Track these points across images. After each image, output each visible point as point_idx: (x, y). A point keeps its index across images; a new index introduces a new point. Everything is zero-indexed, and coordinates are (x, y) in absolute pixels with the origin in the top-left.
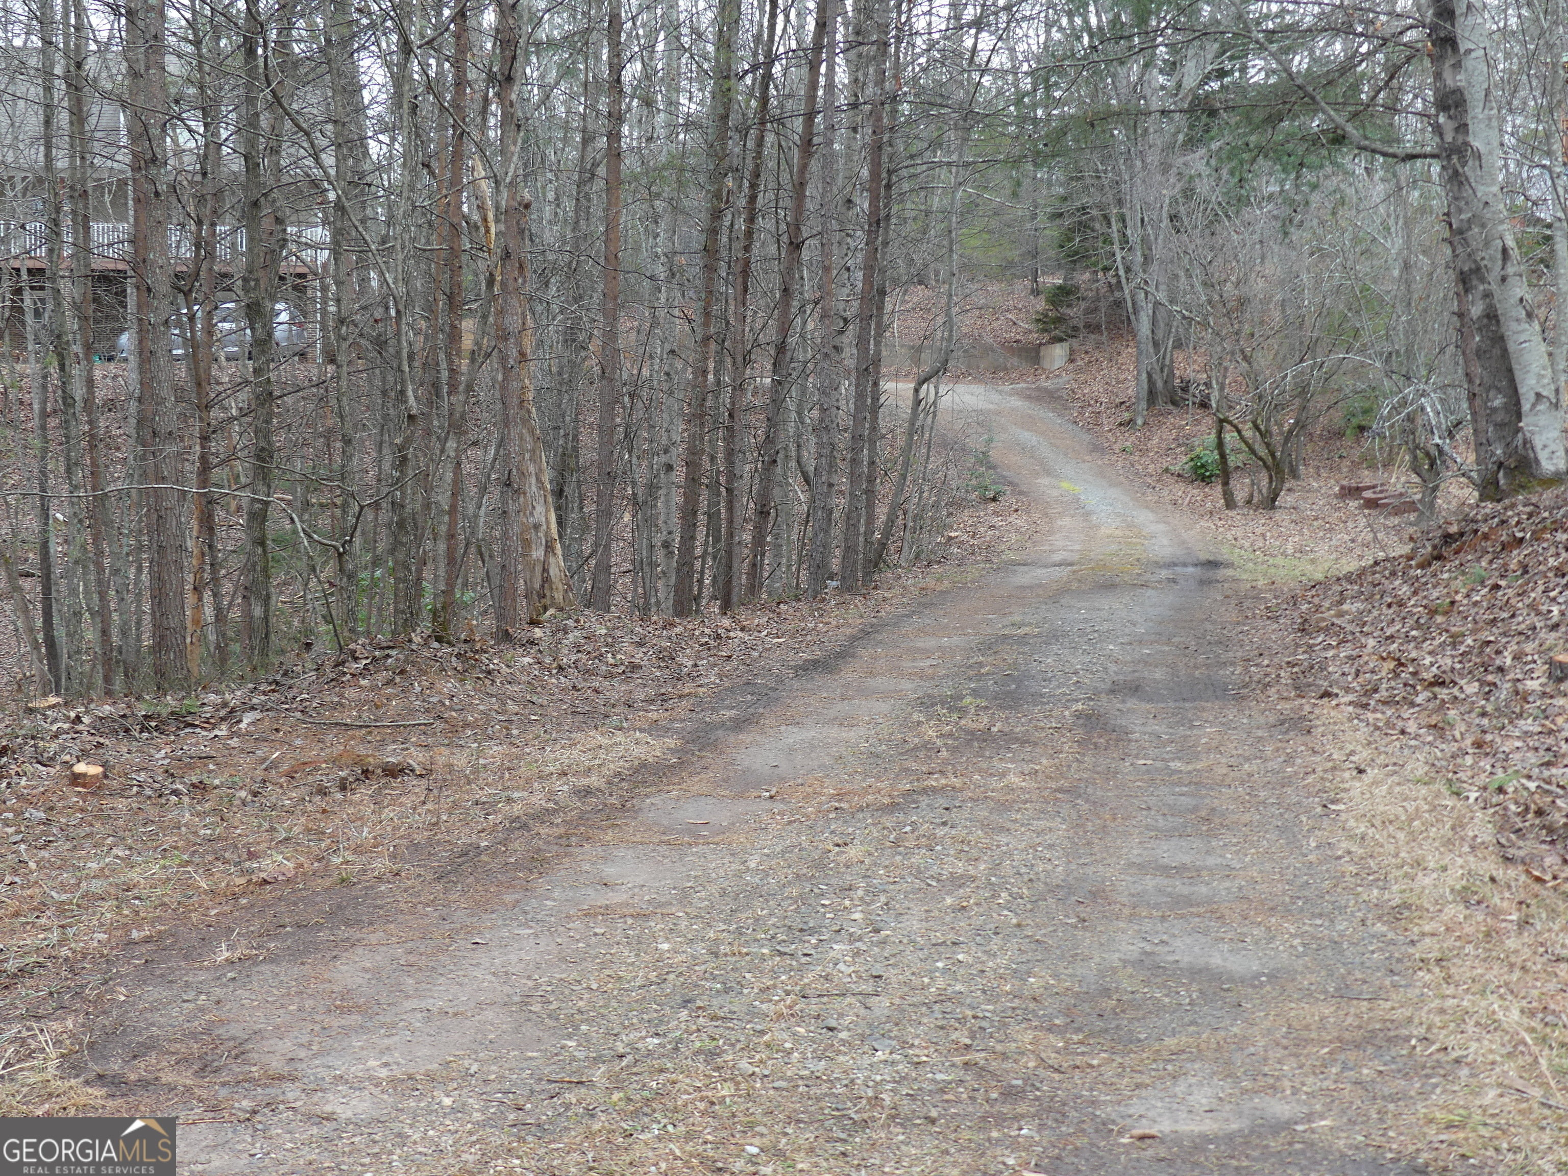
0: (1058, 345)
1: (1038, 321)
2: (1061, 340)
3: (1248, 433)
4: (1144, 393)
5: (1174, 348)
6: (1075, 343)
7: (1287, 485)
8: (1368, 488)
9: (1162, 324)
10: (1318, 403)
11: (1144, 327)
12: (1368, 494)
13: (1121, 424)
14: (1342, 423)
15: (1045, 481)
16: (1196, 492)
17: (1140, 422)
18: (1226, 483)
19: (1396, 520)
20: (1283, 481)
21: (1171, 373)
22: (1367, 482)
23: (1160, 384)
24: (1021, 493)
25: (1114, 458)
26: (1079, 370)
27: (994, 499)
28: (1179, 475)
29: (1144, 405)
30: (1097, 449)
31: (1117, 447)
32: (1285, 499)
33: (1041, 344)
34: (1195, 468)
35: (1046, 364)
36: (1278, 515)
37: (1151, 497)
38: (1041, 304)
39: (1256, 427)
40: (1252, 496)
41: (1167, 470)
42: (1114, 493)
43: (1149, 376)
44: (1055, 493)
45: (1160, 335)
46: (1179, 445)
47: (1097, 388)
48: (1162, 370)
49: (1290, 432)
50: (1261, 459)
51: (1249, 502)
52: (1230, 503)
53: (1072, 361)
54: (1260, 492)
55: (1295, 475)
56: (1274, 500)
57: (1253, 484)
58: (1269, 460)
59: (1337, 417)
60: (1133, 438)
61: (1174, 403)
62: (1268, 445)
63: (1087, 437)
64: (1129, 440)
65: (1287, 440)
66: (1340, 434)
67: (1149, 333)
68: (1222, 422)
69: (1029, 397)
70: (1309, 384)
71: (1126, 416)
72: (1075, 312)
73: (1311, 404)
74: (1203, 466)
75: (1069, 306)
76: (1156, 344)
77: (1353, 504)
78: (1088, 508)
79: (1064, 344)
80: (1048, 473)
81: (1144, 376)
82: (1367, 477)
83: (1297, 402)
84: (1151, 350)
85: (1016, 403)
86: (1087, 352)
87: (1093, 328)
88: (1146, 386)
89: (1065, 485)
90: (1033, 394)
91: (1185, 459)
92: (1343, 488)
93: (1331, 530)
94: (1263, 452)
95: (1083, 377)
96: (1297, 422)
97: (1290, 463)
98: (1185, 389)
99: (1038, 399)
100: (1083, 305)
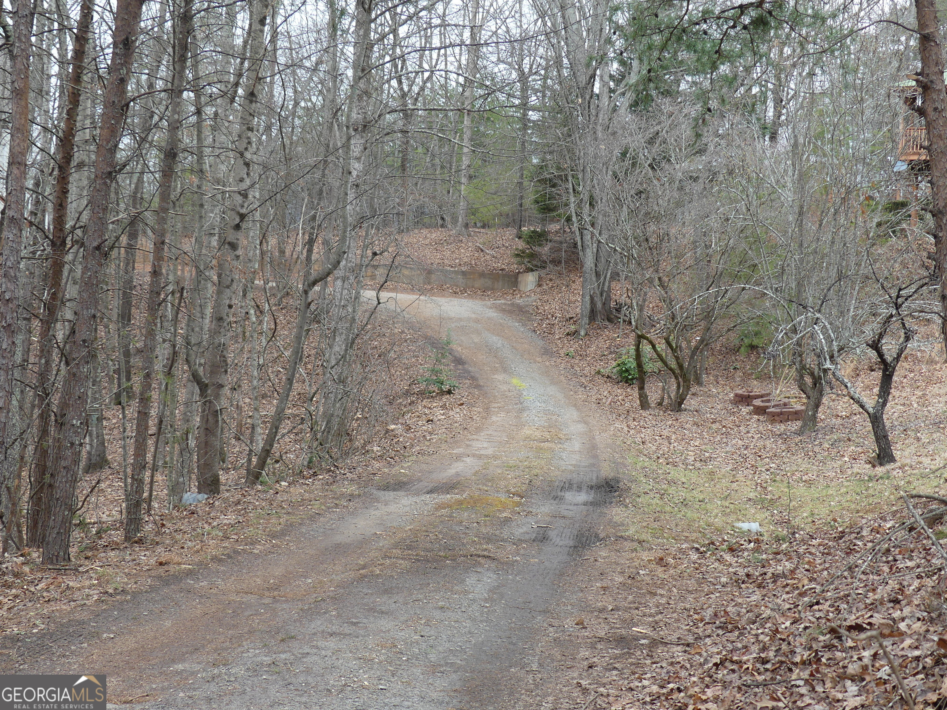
0: (530, 273)
1: (517, 255)
2: (532, 270)
3: (661, 346)
4: (587, 311)
5: (611, 278)
6: (543, 273)
7: (693, 390)
8: (757, 397)
9: (603, 260)
10: (720, 325)
11: (589, 261)
12: (758, 402)
13: (568, 334)
14: (737, 342)
15: (500, 377)
16: (619, 391)
17: (582, 333)
18: (641, 388)
19: (782, 427)
20: (688, 388)
21: (609, 298)
22: (757, 391)
23: (599, 305)
24: (478, 387)
25: (559, 361)
26: (544, 293)
27: (449, 392)
28: (608, 377)
29: (586, 320)
30: (547, 352)
31: (562, 352)
32: (690, 403)
33: (519, 272)
34: (621, 372)
35: (522, 287)
36: (683, 417)
37: (581, 396)
38: (521, 245)
39: (668, 343)
40: (663, 399)
41: (599, 372)
42: (552, 390)
43: (592, 298)
44: (504, 388)
45: (601, 267)
46: (611, 353)
47: (554, 307)
48: (602, 295)
49: (697, 348)
50: (671, 369)
51: (660, 404)
52: (644, 404)
53: (540, 285)
54: (669, 397)
55: (699, 382)
56: (680, 404)
57: (663, 389)
58: (678, 371)
59: (733, 338)
60: (577, 345)
61: (610, 320)
62: (677, 358)
63: (541, 343)
64: (573, 347)
65: (694, 353)
66: (736, 350)
67: (593, 265)
68: (640, 337)
69: (503, 311)
70: (713, 309)
71: (573, 328)
72: (545, 250)
73: (714, 325)
74: (627, 371)
75: (540, 245)
76: (598, 275)
77: (745, 410)
78: (525, 404)
79: (534, 273)
80: (505, 370)
81: (588, 298)
82: (757, 388)
83: (703, 323)
84: (594, 279)
85: (492, 314)
86: (551, 280)
87: (556, 262)
88: (588, 306)
89: (515, 381)
90: (508, 308)
91: (614, 364)
92: (736, 395)
93: (727, 434)
94: (673, 364)
95: (546, 297)
96: (702, 341)
97: (696, 372)
98: (618, 310)
99: (510, 312)
100: (549, 245)
